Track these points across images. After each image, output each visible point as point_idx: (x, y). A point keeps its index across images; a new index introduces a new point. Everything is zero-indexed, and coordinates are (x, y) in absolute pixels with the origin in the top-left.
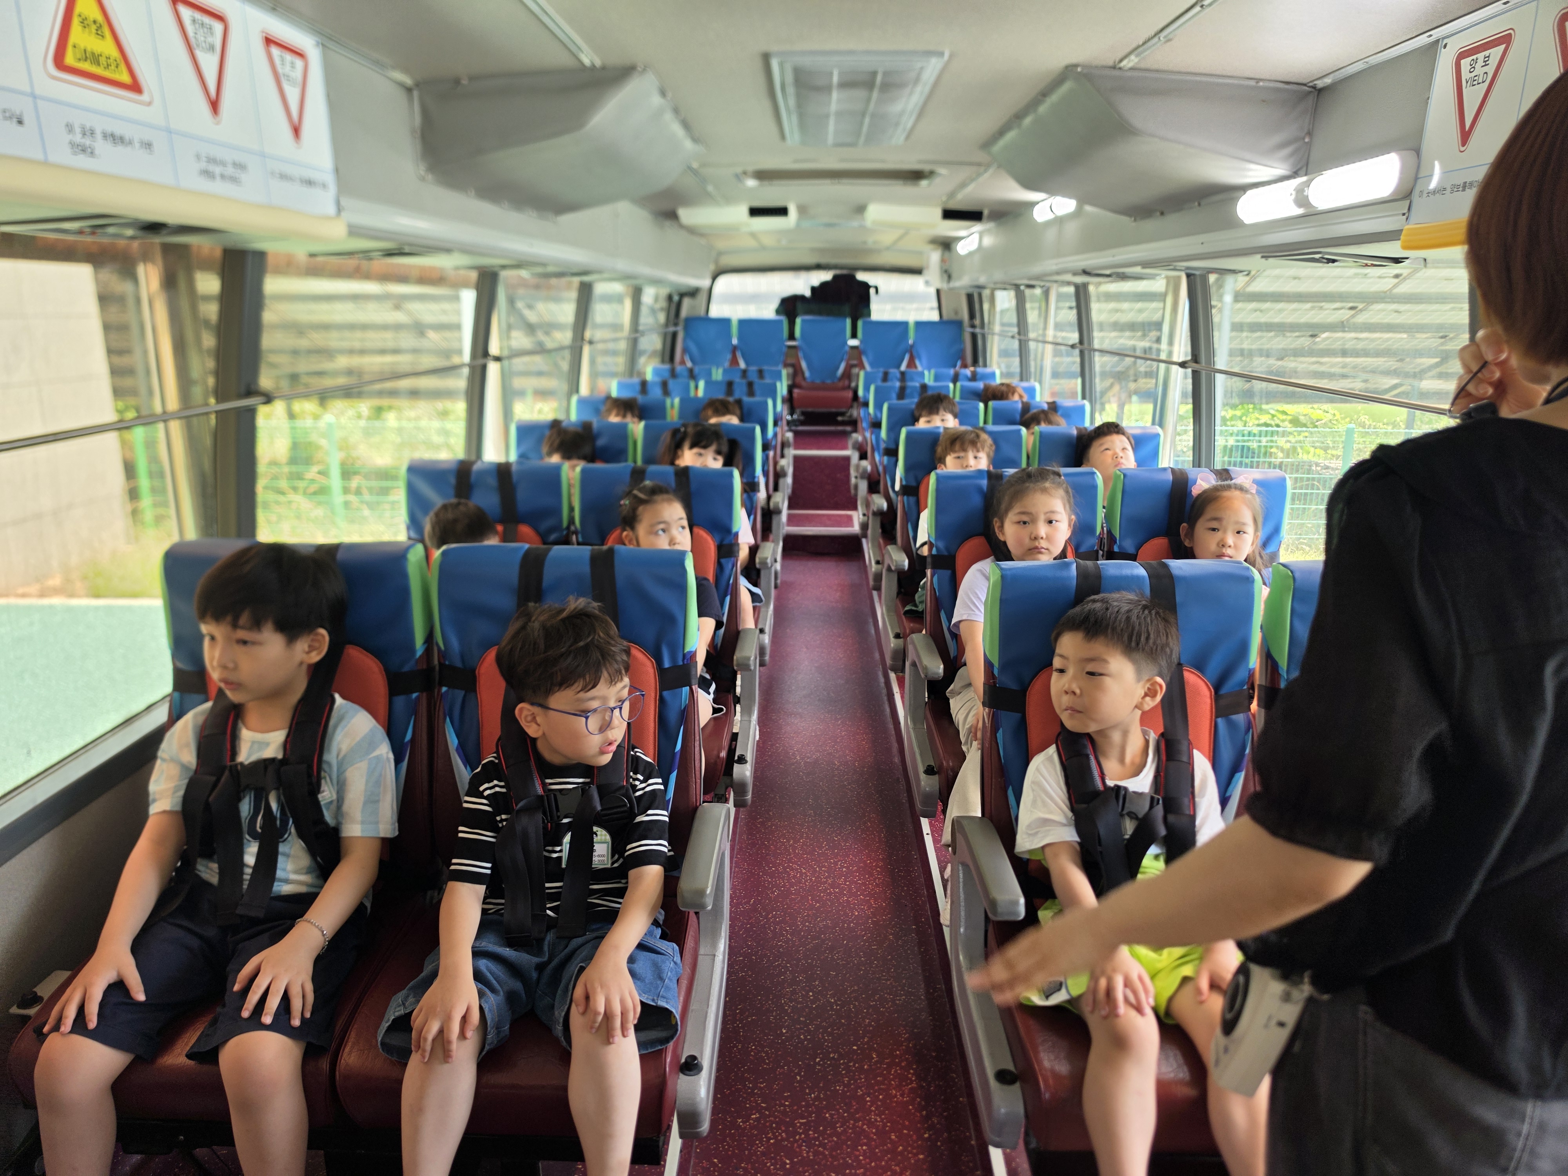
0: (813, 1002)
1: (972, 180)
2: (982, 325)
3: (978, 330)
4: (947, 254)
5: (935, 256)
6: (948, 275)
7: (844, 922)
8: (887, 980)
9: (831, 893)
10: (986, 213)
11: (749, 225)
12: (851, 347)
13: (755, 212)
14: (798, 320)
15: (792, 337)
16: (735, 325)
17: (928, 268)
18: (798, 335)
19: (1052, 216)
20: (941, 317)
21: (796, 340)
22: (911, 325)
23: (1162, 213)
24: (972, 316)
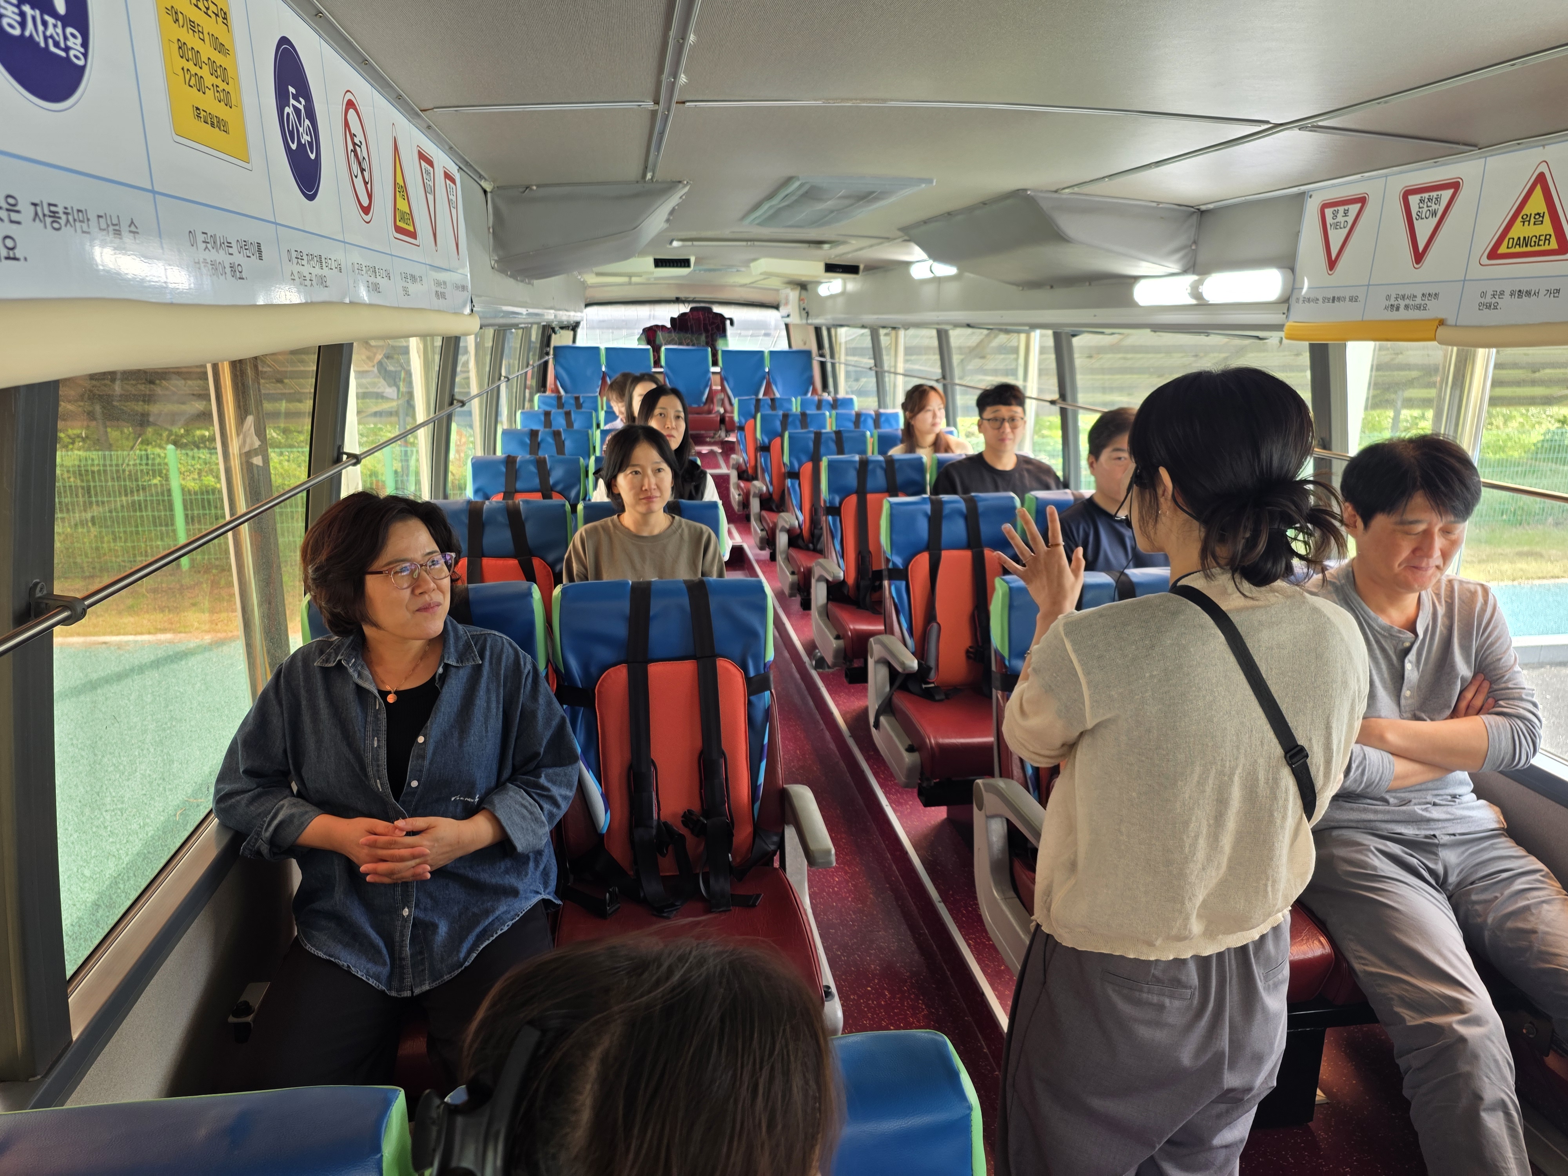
1: (871, 246)
2: (832, 356)
3: (828, 359)
4: (804, 292)
5: (793, 295)
6: (806, 312)
10: (862, 267)
11: (653, 273)
12: (714, 373)
13: (659, 263)
14: (663, 349)
15: (657, 363)
16: (603, 353)
17: (786, 304)
18: (663, 362)
19: (932, 275)
20: (790, 346)
21: (661, 367)
22: (767, 355)
23: (1052, 287)
24: (820, 346)
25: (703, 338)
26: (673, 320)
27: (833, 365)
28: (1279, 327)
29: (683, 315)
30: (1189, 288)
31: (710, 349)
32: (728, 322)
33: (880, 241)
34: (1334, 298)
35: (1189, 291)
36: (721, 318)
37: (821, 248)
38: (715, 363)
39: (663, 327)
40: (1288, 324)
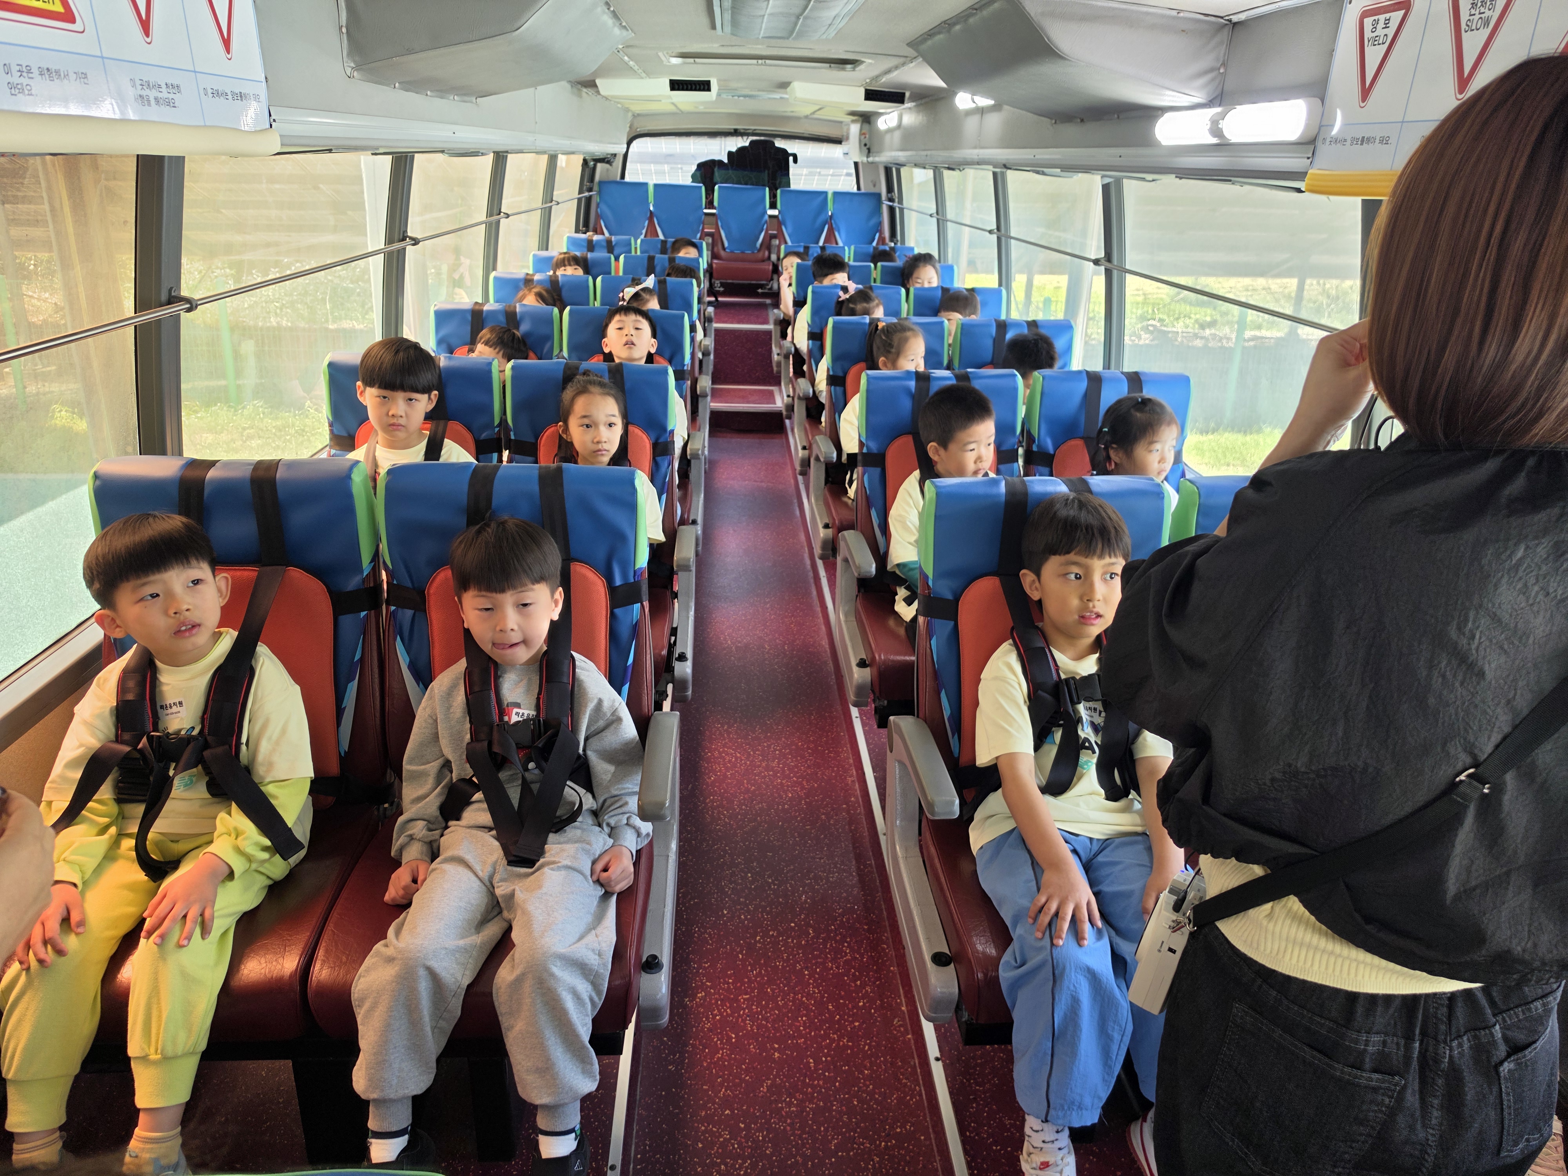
0: (752, 883)
1: (897, 67)
2: (901, 201)
3: (896, 204)
4: (866, 126)
5: (855, 129)
6: (868, 149)
7: (778, 804)
8: (820, 859)
9: (765, 777)
10: (907, 94)
11: (670, 97)
12: (770, 216)
13: (676, 85)
14: (716, 187)
15: (710, 204)
16: (651, 190)
17: (847, 138)
18: (716, 203)
19: (974, 105)
20: (859, 188)
21: (713, 207)
22: (830, 196)
23: (1082, 121)
24: (890, 189)
25: (765, 176)
26: (730, 154)
27: (902, 210)
28: (1301, 175)
29: (741, 150)
30: (1209, 123)
31: (767, 189)
32: (791, 159)
33: (902, 60)
34: (1363, 138)
35: (1208, 127)
36: (784, 154)
37: (844, 69)
38: (773, 206)
39: (720, 162)
40: (1310, 171)
